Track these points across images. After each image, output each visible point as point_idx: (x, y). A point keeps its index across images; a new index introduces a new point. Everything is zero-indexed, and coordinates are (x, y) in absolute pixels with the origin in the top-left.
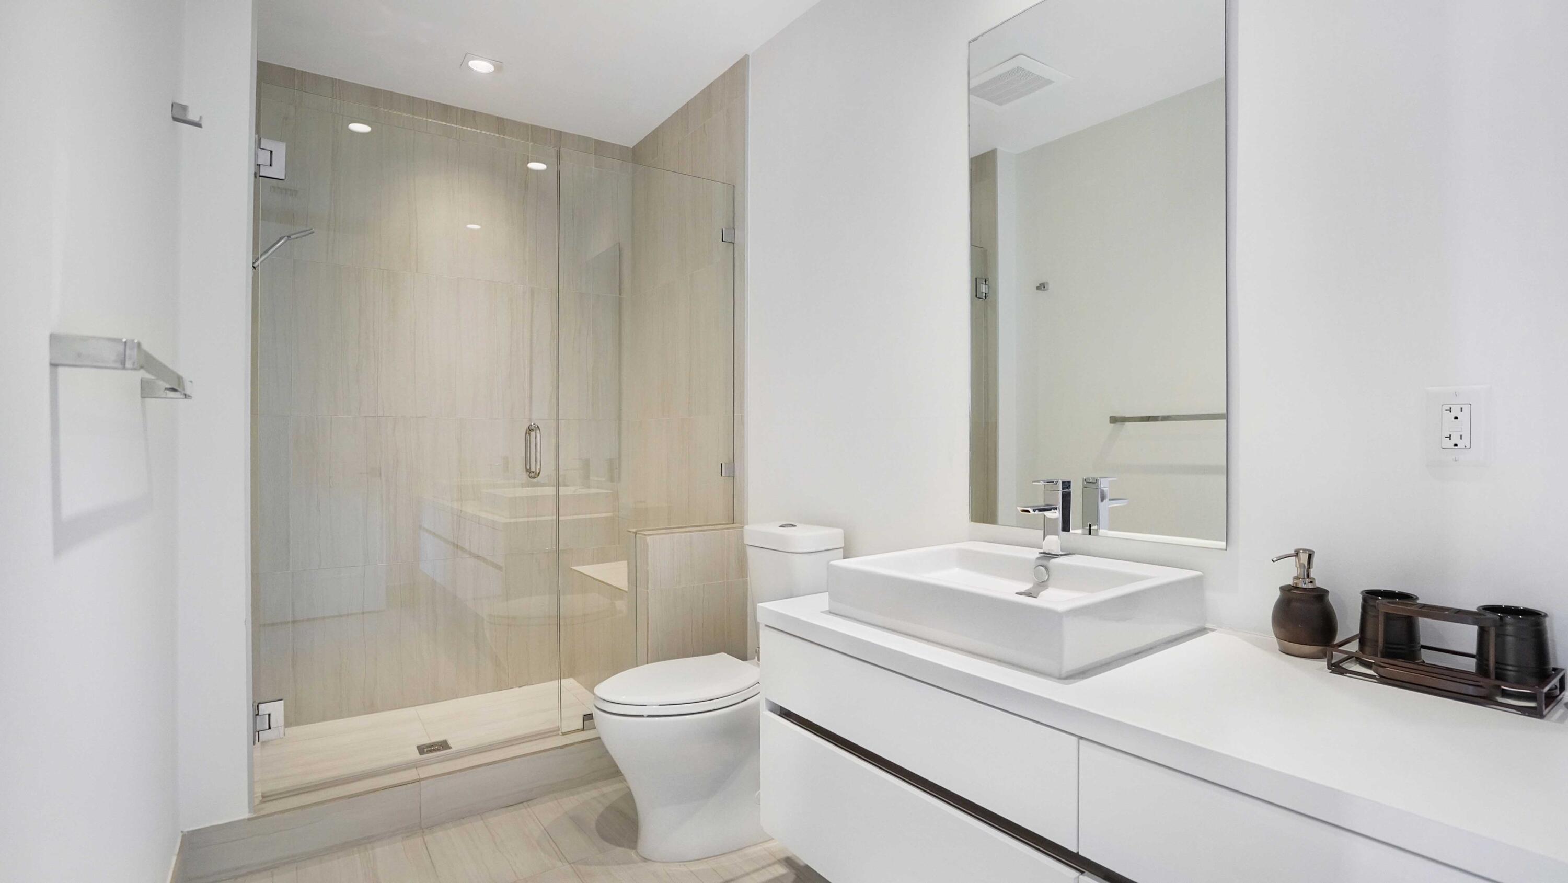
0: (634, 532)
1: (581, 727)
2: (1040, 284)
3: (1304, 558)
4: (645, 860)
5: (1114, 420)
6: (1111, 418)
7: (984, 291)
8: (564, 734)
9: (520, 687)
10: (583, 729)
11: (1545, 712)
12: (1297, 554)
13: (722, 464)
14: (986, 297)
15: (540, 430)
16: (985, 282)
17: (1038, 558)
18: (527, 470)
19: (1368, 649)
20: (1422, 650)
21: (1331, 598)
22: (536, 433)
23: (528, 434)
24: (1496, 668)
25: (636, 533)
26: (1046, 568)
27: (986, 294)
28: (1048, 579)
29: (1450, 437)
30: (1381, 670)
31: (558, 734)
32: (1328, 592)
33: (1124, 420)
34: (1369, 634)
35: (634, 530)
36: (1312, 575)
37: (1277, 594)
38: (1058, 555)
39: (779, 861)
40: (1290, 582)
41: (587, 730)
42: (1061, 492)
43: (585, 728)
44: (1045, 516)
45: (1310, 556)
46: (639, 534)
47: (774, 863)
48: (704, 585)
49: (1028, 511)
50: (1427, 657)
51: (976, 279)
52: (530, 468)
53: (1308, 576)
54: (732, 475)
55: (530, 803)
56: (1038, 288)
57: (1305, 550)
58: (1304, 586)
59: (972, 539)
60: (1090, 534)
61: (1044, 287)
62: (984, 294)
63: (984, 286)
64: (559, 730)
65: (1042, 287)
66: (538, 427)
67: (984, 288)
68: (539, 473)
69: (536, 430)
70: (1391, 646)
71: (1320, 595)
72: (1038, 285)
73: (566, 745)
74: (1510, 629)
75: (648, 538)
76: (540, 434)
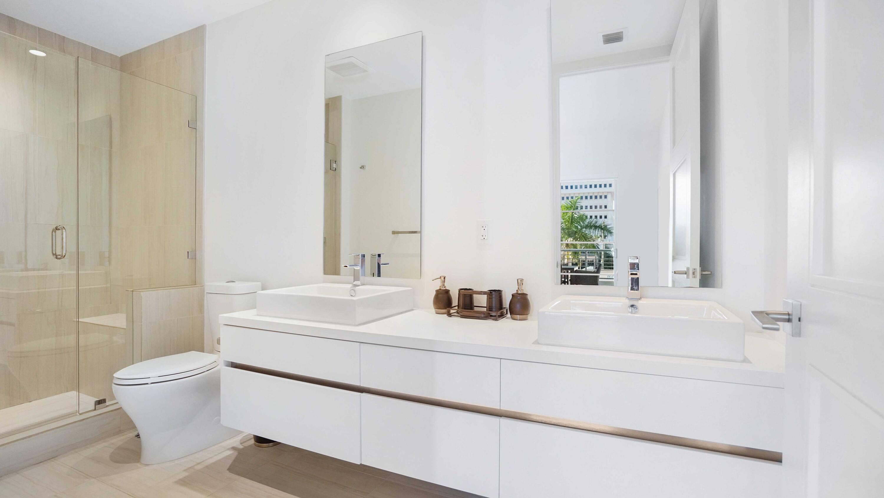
0: (131, 291)
1: (93, 408)
2: (362, 166)
3: (443, 278)
4: (147, 465)
5: (394, 233)
6: (393, 231)
7: (334, 167)
8: (80, 414)
9: (30, 402)
10: (95, 409)
11: (498, 319)
12: (440, 278)
13: (188, 252)
14: (335, 170)
15: (65, 229)
16: (335, 162)
17: (351, 287)
18: (53, 254)
19: (459, 308)
20: (475, 307)
21: (451, 293)
22: (62, 231)
23: (54, 232)
24: (489, 308)
25: (133, 291)
26: (355, 291)
27: (335, 168)
28: (355, 295)
29: (483, 236)
30: (461, 313)
31: (76, 415)
32: (449, 290)
33: (398, 233)
34: (460, 304)
35: (132, 290)
36: (445, 285)
37: (434, 293)
38: (359, 285)
39: (229, 449)
40: (438, 288)
41: (98, 410)
42: (361, 259)
43: (96, 409)
44: (354, 269)
45: (444, 278)
46: (135, 291)
47: (226, 450)
48: (178, 319)
49: (347, 266)
50: (476, 309)
51: (331, 160)
52: (56, 252)
53: (444, 285)
54: (195, 258)
55: (56, 458)
56: (361, 168)
57: (443, 276)
58: (443, 289)
59: (324, 282)
60: (373, 276)
61: (364, 168)
62: (334, 169)
63: (334, 164)
64: (77, 412)
65: (362, 167)
66: (64, 227)
67: (334, 166)
68: (65, 256)
69: (62, 229)
70: (466, 306)
71: (447, 292)
72: (361, 166)
73: (84, 419)
74: (494, 296)
75: (142, 293)
76: (66, 232)
